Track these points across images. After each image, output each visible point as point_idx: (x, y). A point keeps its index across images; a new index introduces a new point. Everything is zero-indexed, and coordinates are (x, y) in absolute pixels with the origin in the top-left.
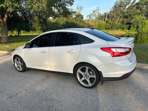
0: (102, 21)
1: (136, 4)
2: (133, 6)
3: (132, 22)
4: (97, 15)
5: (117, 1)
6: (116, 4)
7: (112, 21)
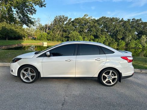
0: (44, 32)
1: (72, 21)
2: (70, 23)
3: (69, 35)
4: (38, 25)
5: (57, 16)
6: (56, 18)
7: (53, 33)
